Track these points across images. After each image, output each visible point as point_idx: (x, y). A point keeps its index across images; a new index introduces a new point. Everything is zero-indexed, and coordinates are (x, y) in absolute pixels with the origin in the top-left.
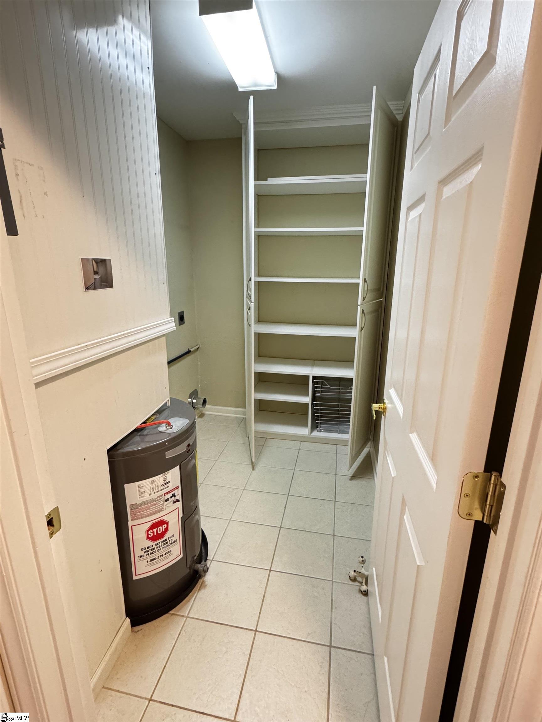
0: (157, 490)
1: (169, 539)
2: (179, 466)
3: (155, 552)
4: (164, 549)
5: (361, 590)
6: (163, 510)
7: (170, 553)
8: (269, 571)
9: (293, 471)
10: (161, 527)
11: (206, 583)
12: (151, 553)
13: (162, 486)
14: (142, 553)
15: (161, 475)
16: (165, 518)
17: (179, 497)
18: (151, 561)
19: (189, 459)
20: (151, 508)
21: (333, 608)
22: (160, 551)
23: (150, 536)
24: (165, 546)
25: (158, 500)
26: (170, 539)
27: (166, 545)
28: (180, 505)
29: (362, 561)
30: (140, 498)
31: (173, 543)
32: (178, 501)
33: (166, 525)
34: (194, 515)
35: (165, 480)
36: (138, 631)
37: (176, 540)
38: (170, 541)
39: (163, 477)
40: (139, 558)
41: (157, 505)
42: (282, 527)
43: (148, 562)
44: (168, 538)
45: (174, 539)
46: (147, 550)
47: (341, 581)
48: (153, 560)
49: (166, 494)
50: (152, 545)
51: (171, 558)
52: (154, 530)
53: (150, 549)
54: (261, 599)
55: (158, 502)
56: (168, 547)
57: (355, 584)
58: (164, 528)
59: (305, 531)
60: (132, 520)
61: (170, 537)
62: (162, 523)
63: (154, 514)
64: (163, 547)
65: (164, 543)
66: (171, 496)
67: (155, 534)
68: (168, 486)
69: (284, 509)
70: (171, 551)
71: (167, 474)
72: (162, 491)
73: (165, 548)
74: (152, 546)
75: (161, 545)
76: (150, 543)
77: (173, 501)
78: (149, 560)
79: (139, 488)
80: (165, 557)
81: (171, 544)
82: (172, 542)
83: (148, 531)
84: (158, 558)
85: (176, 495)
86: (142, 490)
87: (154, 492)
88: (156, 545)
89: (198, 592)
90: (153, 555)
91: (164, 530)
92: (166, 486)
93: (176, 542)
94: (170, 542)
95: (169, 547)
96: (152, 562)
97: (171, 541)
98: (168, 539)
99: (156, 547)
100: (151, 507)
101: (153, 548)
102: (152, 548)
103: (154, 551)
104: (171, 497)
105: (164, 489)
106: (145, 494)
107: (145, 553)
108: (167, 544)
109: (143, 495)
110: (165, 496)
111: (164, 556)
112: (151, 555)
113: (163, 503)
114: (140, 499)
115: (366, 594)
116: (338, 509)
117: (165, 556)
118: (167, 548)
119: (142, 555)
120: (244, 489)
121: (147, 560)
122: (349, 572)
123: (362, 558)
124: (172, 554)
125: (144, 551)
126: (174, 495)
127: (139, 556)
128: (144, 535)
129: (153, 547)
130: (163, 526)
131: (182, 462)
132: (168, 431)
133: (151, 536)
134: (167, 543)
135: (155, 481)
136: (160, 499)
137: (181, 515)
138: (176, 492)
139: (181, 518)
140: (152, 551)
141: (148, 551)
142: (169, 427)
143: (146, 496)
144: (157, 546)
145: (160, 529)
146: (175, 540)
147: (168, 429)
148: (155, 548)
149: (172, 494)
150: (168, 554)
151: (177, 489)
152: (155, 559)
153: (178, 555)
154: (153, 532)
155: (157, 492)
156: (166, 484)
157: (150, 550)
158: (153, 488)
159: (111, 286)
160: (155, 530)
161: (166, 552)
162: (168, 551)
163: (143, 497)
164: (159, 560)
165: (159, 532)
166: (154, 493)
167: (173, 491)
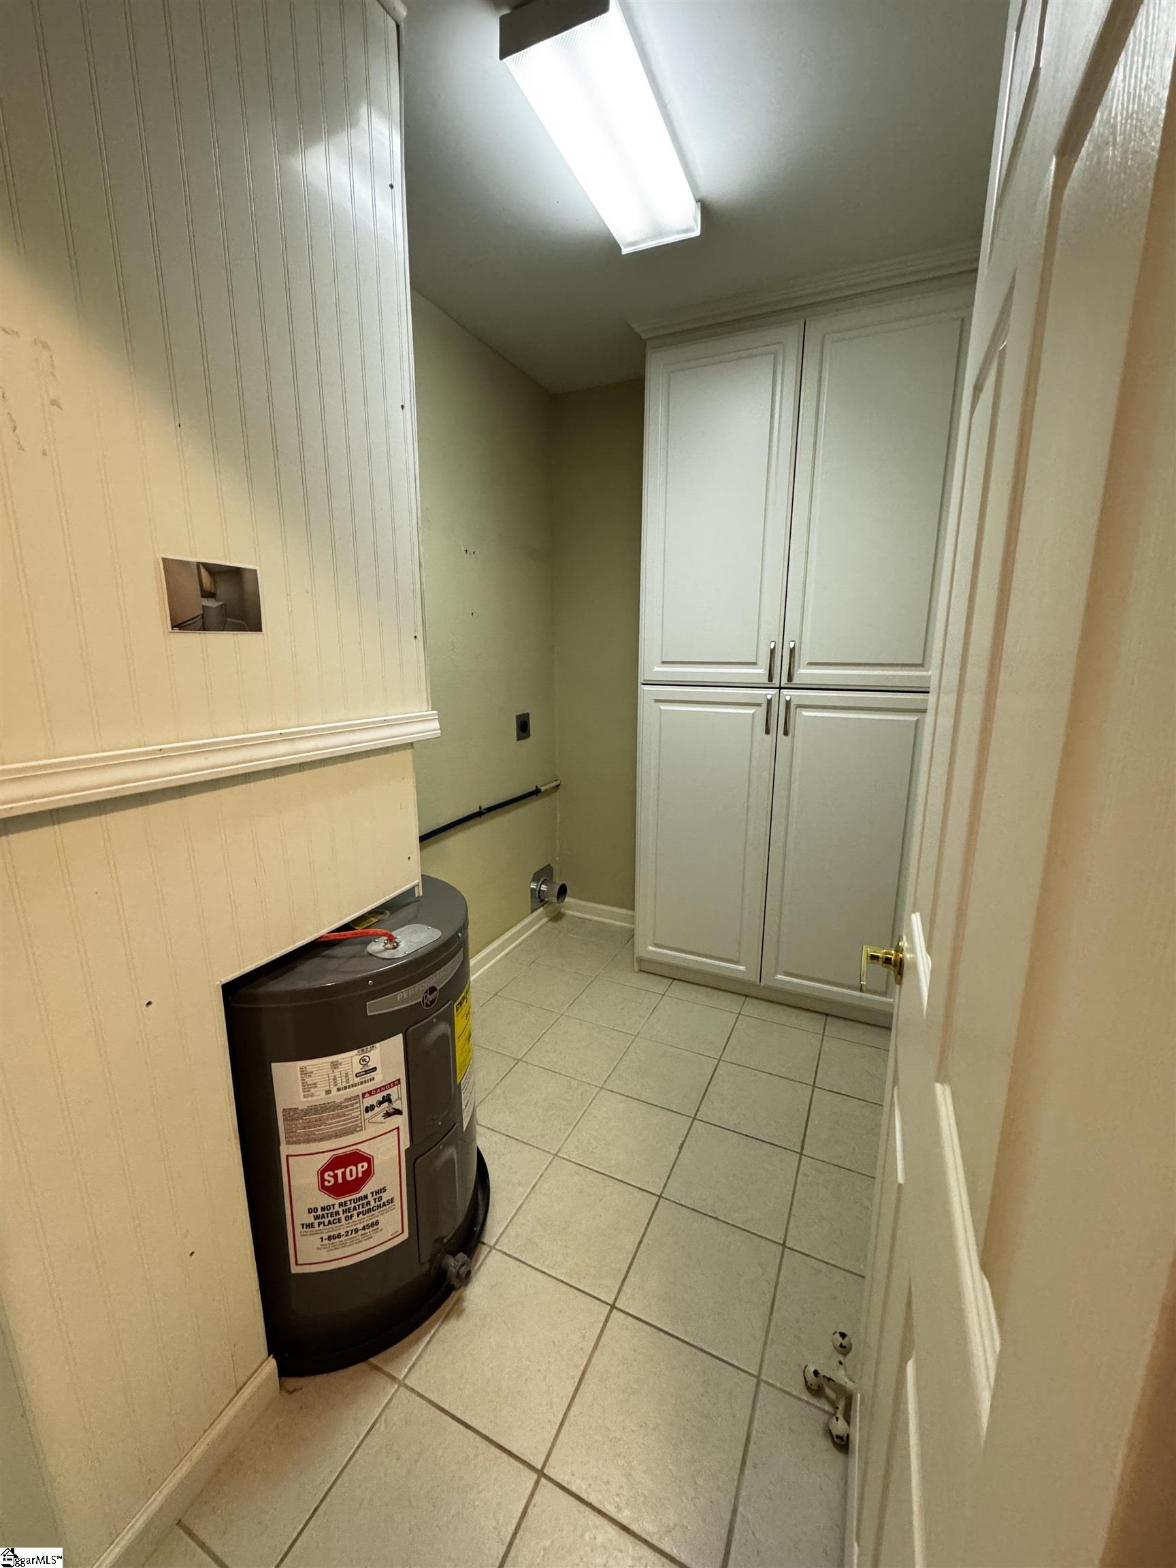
0: (344, 1084)
1: (373, 1196)
2: (401, 1036)
3: (339, 1221)
4: (361, 1216)
5: (830, 1431)
6: (358, 1129)
7: (375, 1227)
8: (609, 1307)
9: (717, 1061)
10: (354, 1168)
11: (465, 1304)
12: (329, 1221)
13: (357, 1077)
14: (310, 1219)
15: (355, 1052)
16: (365, 1149)
17: (403, 1105)
18: (329, 1238)
19: (432, 1020)
20: (329, 1122)
21: (748, 1463)
22: (350, 1221)
23: (326, 1184)
24: (364, 1209)
25: (346, 1107)
26: (375, 1197)
27: (366, 1208)
28: (402, 1121)
29: (841, 1346)
30: (305, 1096)
31: (384, 1204)
32: (399, 1112)
33: (366, 1165)
34: (441, 1147)
35: (365, 1063)
36: (295, 1390)
37: (392, 1200)
38: (375, 1199)
39: (361, 1056)
40: (303, 1228)
41: (344, 1118)
42: (663, 1195)
43: (322, 1241)
44: (372, 1193)
45: (385, 1197)
46: (320, 1212)
47: (781, 1383)
48: (334, 1237)
49: (367, 1095)
50: (333, 1205)
51: (377, 1238)
52: (336, 1172)
53: (327, 1212)
54: (575, 1382)
55: (347, 1111)
56: (370, 1214)
57: (818, 1404)
58: (360, 1170)
59: (716, 1218)
60: (288, 1143)
61: (377, 1192)
62: (355, 1158)
63: (337, 1135)
64: (358, 1211)
65: (361, 1202)
66: (381, 1100)
67: (340, 1181)
68: (373, 1079)
69: (678, 1150)
70: (377, 1223)
71: (370, 1051)
72: (358, 1087)
73: (363, 1215)
74: (332, 1207)
75: (355, 1207)
76: (327, 1200)
77: (385, 1112)
78: (325, 1236)
79: (303, 1076)
80: (362, 1235)
81: (379, 1207)
82: (382, 1202)
83: (322, 1173)
84: (346, 1236)
85: (393, 1098)
86: (309, 1080)
87: (337, 1087)
88: (341, 1205)
89: (442, 1323)
90: (333, 1225)
91: (360, 1175)
92: (368, 1076)
93: (391, 1205)
94: (375, 1202)
95: (373, 1213)
96: (332, 1241)
97: (379, 1201)
98: (369, 1196)
99: (341, 1210)
100: (331, 1120)
101: (334, 1211)
102: (332, 1210)
103: (337, 1217)
104: (380, 1103)
105: (362, 1083)
106: (316, 1089)
107: (315, 1219)
108: (369, 1207)
109: (312, 1090)
110: (364, 1100)
111: (360, 1233)
112: (330, 1226)
113: (361, 1114)
114: (305, 1099)
115: (842, 1444)
116: (805, 1175)
117: (363, 1232)
118: (367, 1215)
119: (310, 1222)
120: (602, 1087)
121: (320, 1236)
122: (806, 1366)
123: (841, 1338)
124: (382, 1230)
125: (313, 1213)
126: (387, 1099)
127: (303, 1225)
128: (315, 1180)
129: (334, 1208)
130: (360, 1166)
131: (410, 1027)
132: (386, 955)
133: (331, 1184)
134: (368, 1203)
135: (340, 1064)
136: (352, 1105)
137: (406, 1143)
138: (393, 1092)
139: (407, 1151)
140: (331, 1216)
141: (323, 1217)
142: (391, 944)
143: (319, 1095)
144: (344, 1208)
145: (351, 1171)
146: (390, 1198)
147: (387, 949)
148: (338, 1212)
149: (384, 1097)
150: (371, 1229)
151: (396, 1087)
152: (339, 1236)
153: (397, 1234)
154: (335, 1177)
155: (345, 1088)
156: (367, 1072)
157: (327, 1214)
158: (335, 1079)
159: (257, 627)
160: (339, 1172)
161: (365, 1223)
162: (370, 1222)
163: (312, 1095)
164: (348, 1239)
165: (349, 1178)
166: (339, 1090)
167: (386, 1090)
